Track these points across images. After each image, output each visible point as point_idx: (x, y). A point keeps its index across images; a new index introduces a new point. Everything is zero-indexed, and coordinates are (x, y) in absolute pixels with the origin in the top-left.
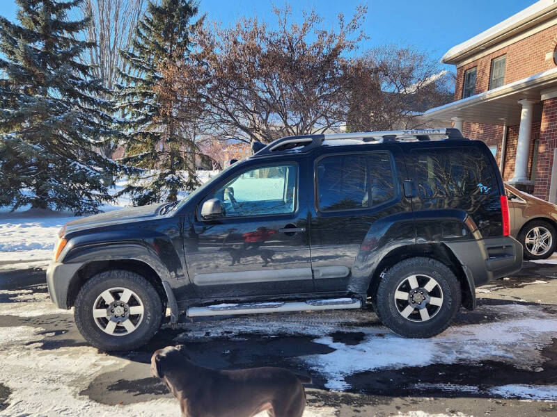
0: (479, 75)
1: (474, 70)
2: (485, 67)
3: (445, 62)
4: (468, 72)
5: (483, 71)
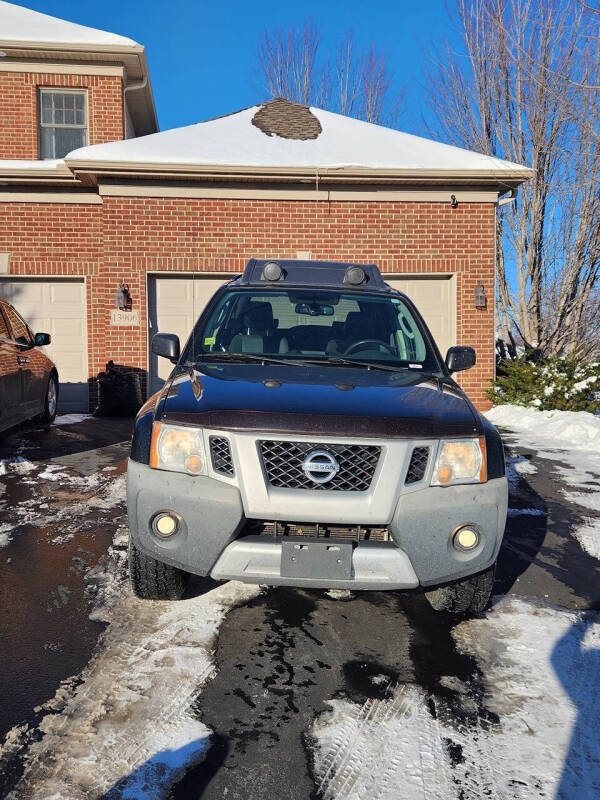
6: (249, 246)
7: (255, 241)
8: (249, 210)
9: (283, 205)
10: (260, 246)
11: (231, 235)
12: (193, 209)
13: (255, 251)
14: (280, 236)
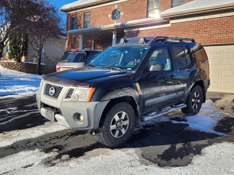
0: (78, 19)
1: (75, 16)
2: (81, 16)
3: (61, 10)
4: (72, 16)
5: (80, 17)
6: (216, 34)
7: (219, 32)
8: (218, 21)
9: (231, 18)
10: (220, 34)
11: (210, 31)
12: (198, 24)
13: (218, 36)
14: (229, 29)
